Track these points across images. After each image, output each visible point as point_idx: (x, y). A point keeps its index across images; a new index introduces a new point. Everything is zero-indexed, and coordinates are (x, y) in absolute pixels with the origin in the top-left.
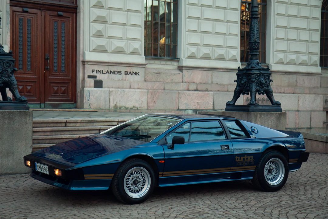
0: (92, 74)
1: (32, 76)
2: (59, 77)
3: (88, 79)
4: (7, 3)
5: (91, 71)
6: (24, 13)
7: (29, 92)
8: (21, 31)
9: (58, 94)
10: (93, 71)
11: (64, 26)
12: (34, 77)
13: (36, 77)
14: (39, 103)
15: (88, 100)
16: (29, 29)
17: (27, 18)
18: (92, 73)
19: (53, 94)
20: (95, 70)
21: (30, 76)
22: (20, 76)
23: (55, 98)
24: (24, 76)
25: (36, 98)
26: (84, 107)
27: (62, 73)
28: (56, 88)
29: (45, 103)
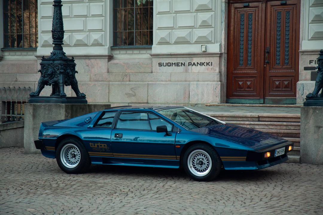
0: (310, 66)
1: (252, 72)
2: (281, 71)
3: (305, 71)
4: (222, 2)
5: (309, 61)
6: (246, 8)
7: (249, 87)
8: (242, 27)
9: (280, 89)
10: (311, 62)
11: (289, 15)
12: (254, 72)
13: (256, 72)
14: (259, 98)
15: (302, 95)
16: (250, 23)
17: (248, 13)
18: (310, 64)
19: (274, 89)
20: (313, 61)
21: (250, 72)
22: (240, 72)
23: (276, 93)
24: (244, 72)
25: (256, 93)
26: (297, 102)
27: (285, 66)
28: (277, 83)
29: (264, 99)
